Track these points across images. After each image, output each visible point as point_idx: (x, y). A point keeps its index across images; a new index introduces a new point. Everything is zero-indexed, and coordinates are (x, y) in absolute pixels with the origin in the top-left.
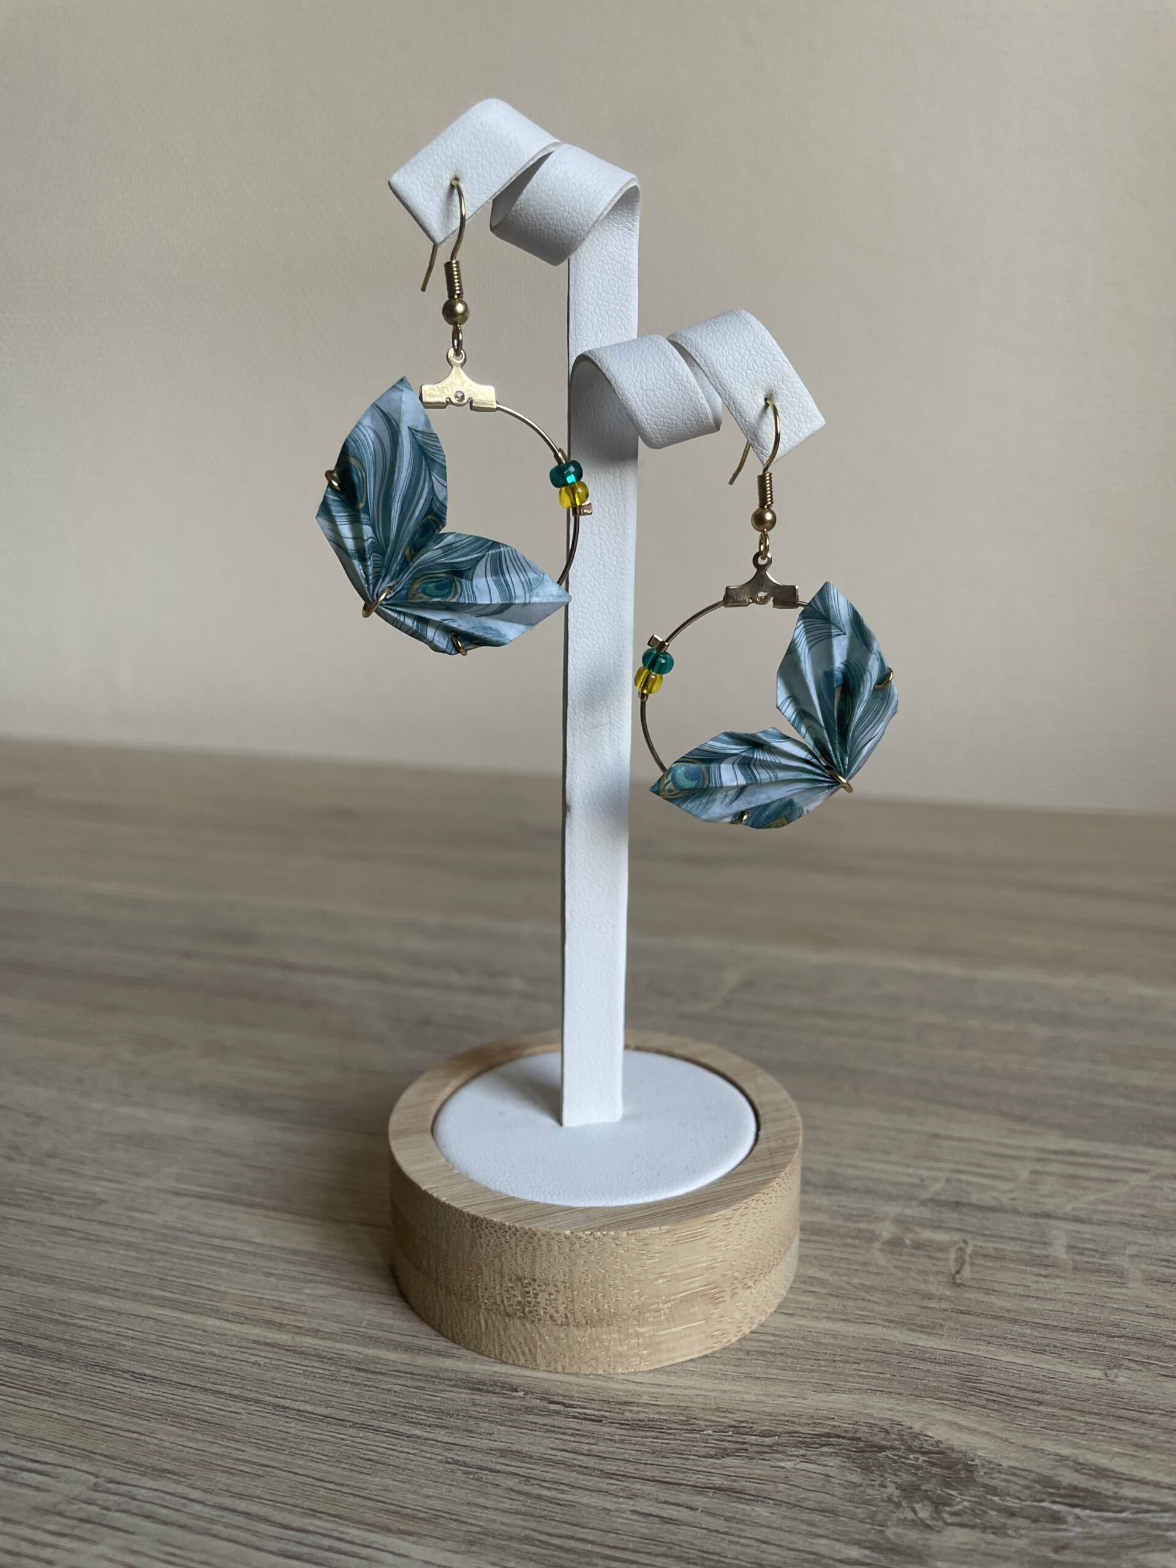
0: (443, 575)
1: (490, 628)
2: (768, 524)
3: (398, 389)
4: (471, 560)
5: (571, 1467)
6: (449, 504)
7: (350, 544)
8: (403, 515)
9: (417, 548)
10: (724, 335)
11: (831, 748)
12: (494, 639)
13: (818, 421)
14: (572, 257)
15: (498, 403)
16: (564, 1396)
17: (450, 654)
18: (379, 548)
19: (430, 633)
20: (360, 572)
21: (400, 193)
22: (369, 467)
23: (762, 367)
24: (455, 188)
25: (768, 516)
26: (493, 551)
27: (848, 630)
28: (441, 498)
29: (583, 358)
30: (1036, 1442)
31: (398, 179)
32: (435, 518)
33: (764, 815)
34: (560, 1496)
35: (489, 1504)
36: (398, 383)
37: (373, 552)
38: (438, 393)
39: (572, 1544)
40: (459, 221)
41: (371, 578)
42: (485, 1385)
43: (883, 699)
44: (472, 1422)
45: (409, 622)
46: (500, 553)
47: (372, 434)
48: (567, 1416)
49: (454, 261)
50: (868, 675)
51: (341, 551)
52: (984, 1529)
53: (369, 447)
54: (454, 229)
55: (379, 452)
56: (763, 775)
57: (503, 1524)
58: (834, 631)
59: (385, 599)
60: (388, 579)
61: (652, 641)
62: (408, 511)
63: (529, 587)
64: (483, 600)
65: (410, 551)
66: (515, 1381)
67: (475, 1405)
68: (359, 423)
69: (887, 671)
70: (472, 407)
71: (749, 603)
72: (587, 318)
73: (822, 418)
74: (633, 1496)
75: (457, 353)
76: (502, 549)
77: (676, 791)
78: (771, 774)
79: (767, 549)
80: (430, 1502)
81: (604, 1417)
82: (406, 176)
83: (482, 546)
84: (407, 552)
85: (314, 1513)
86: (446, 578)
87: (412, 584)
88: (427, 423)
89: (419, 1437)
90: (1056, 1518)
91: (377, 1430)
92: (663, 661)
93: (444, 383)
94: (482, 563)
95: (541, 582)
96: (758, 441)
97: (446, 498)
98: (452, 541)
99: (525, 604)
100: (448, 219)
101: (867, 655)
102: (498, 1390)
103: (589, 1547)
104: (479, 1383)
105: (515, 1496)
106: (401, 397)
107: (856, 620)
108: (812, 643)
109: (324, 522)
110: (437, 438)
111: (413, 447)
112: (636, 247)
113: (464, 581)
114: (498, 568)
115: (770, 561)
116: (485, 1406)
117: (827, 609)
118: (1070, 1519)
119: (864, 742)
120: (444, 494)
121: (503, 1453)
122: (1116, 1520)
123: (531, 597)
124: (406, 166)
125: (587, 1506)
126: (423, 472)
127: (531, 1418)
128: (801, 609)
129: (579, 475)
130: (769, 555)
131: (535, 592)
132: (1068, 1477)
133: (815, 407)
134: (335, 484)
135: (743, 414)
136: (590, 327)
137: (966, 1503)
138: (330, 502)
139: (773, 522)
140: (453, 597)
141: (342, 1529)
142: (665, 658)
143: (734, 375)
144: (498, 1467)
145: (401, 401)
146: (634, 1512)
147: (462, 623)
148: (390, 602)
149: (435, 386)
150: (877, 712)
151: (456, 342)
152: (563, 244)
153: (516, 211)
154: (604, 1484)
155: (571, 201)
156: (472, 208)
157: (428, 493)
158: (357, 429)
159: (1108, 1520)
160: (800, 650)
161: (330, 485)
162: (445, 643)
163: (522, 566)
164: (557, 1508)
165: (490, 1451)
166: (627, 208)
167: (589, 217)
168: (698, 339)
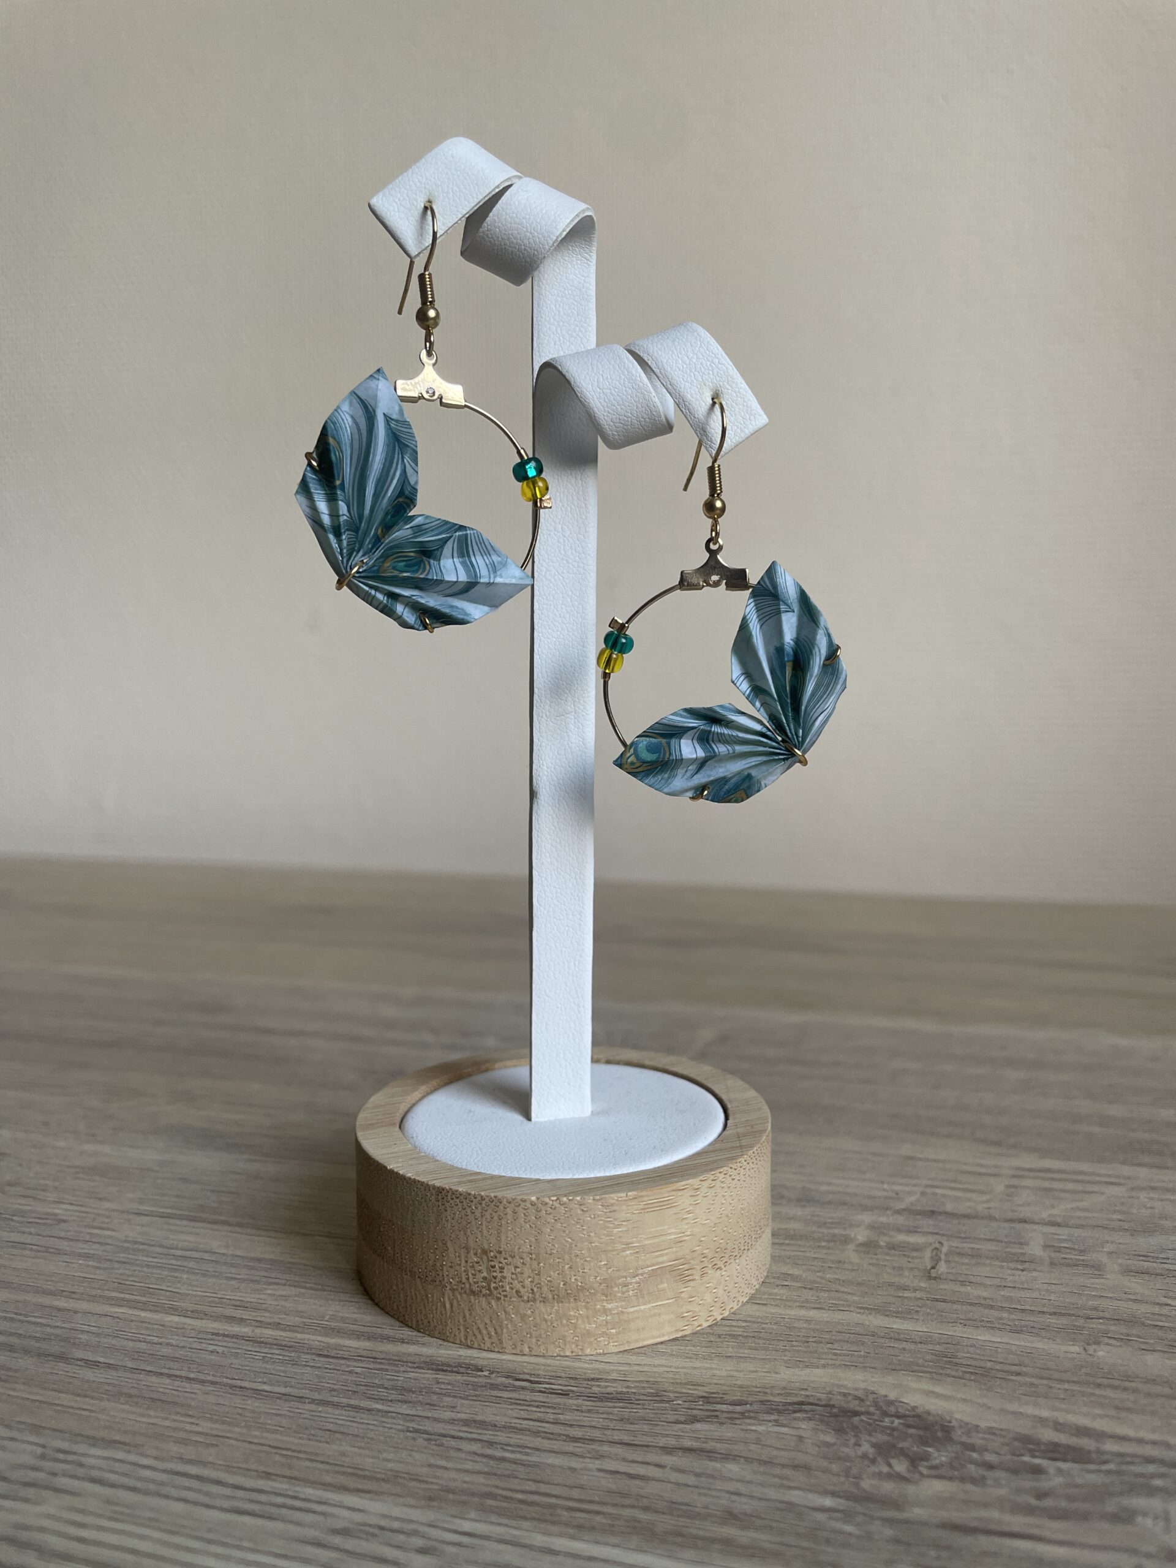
0: (412, 554)
1: (457, 607)
2: (718, 512)
3: (375, 378)
4: (439, 540)
5: (536, 1433)
6: (420, 488)
7: (326, 520)
8: (377, 496)
9: (388, 527)
10: (674, 341)
11: (784, 721)
12: (460, 616)
13: (762, 419)
14: (536, 273)
15: (466, 401)
16: (531, 1375)
17: (418, 630)
18: (354, 527)
20: (335, 545)
21: (378, 213)
22: (346, 450)
23: (708, 369)
24: (428, 209)
25: (718, 504)
26: (460, 533)
27: (796, 607)
28: (412, 483)
29: (547, 366)
30: (1014, 1407)
31: (378, 201)
32: (406, 500)
33: (724, 790)
34: (524, 1458)
35: (449, 1465)
36: (375, 373)
37: (347, 530)
38: (411, 387)
39: (536, 1498)
40: (431, 238)
41: (345, 551)
42: (450, 1366)
43: (833, 674)
44: (435, 1397)
45: (380, 596)
46: (466, 535)
47: (350, 420)
48: (533, 1391)
49: (427, 273)
50: (817, 649)
51: (317, 526)
52: (962, 1480)
53: (347, 430)
54: (427, 245)
55: (356, 436)
56: (721, 749)
57: (465, 1482)
58: (783, 607)
59: (357, 572)
60: (361, 553)
61: (613, 622)
63: (494, 569)
64: (450, 577)
65: (382, 531)
66: (480, 1363)
67: (438, 1383)
68: (338, 407)
69: (836, 647)
70: (441, 403)
71: (703, 586)
72: (550, 337)
73: (765, 417)
74: (600, 1457)
75: (429, 354)
76: (468, 532)
77: (638, 765)
79: (717, 534)
80: (390, 1465)
81: (573, 1391)
82: (384, 199)
83: (450, 528)
84: (380, 531)
85: (267, 1475)
86: (415, 558)
87: (384, 562)
88: (401, 412)
89: (379, 1411)
90: (1037, 1471)
91: (336, 1405)
92: (624, 641)
93: (416, 380)
94: (449, 544)
95: (504, 565)
96: (707, 436)
97: (416, 483)
98: (422, 522)
99: (489, 584)
100: (421, 236)
101: (815, 630)
102: (462, 1370)
103: (553, 1501)
104: (443, 1365)
105: (478, 1459)
106: (377, 386)
107: (804, 599)
108: (763, 621)
109: (302, 499)
110: (410, 425)
111: (387, 435)
112: (593, 276)
113: (432, 561)
114: (464, 550)
115: (721, 548)
116: (449, 1384)
117: (775, 586)
118: (1052, 1471)
119: (814, 718)
120: (415, 479)
121: (466, 1423)
122: (1099, 1471)
123: (495, 577)
124: (385, 190)
125: (553, 1466)
126: (396, 456)
127: (495, 1393)
128: (751, 590)
129: (540, 470)
130: (720, 540)
131: (498, 573)
132: (1048, 1435)
133: (758, 406)
134: (315, 463)
135: (692, 411)
136: (552, 345)
137: (943, 1459)
138: (309, 480)
139: (723, 509)
140: (421, 574)
141: (297, 1489)
142: (625, 638)
143: (683, 376)
144: (461, 1434)
145: (377, 390)
146: (600, 1470)
147: (430, 600)
148: (362, 575)
149: (409, 382)
150: (828, 685)
151: (428, 344)
152: (526, 261)
153: (483, 232)
154: (570, 1447)
155: (532, 223)
156: (443, 227)
157: (401, 475)
158: (336, 413)
159: (1093, 1472)
160: (751, 625)
161: (310, 465)
162: (414, 619)
163: (487, 549)
164: (521, 1469)
165: (452, 1421)
166: (585, 240)
167: (549, 237)
168: (650, 345)
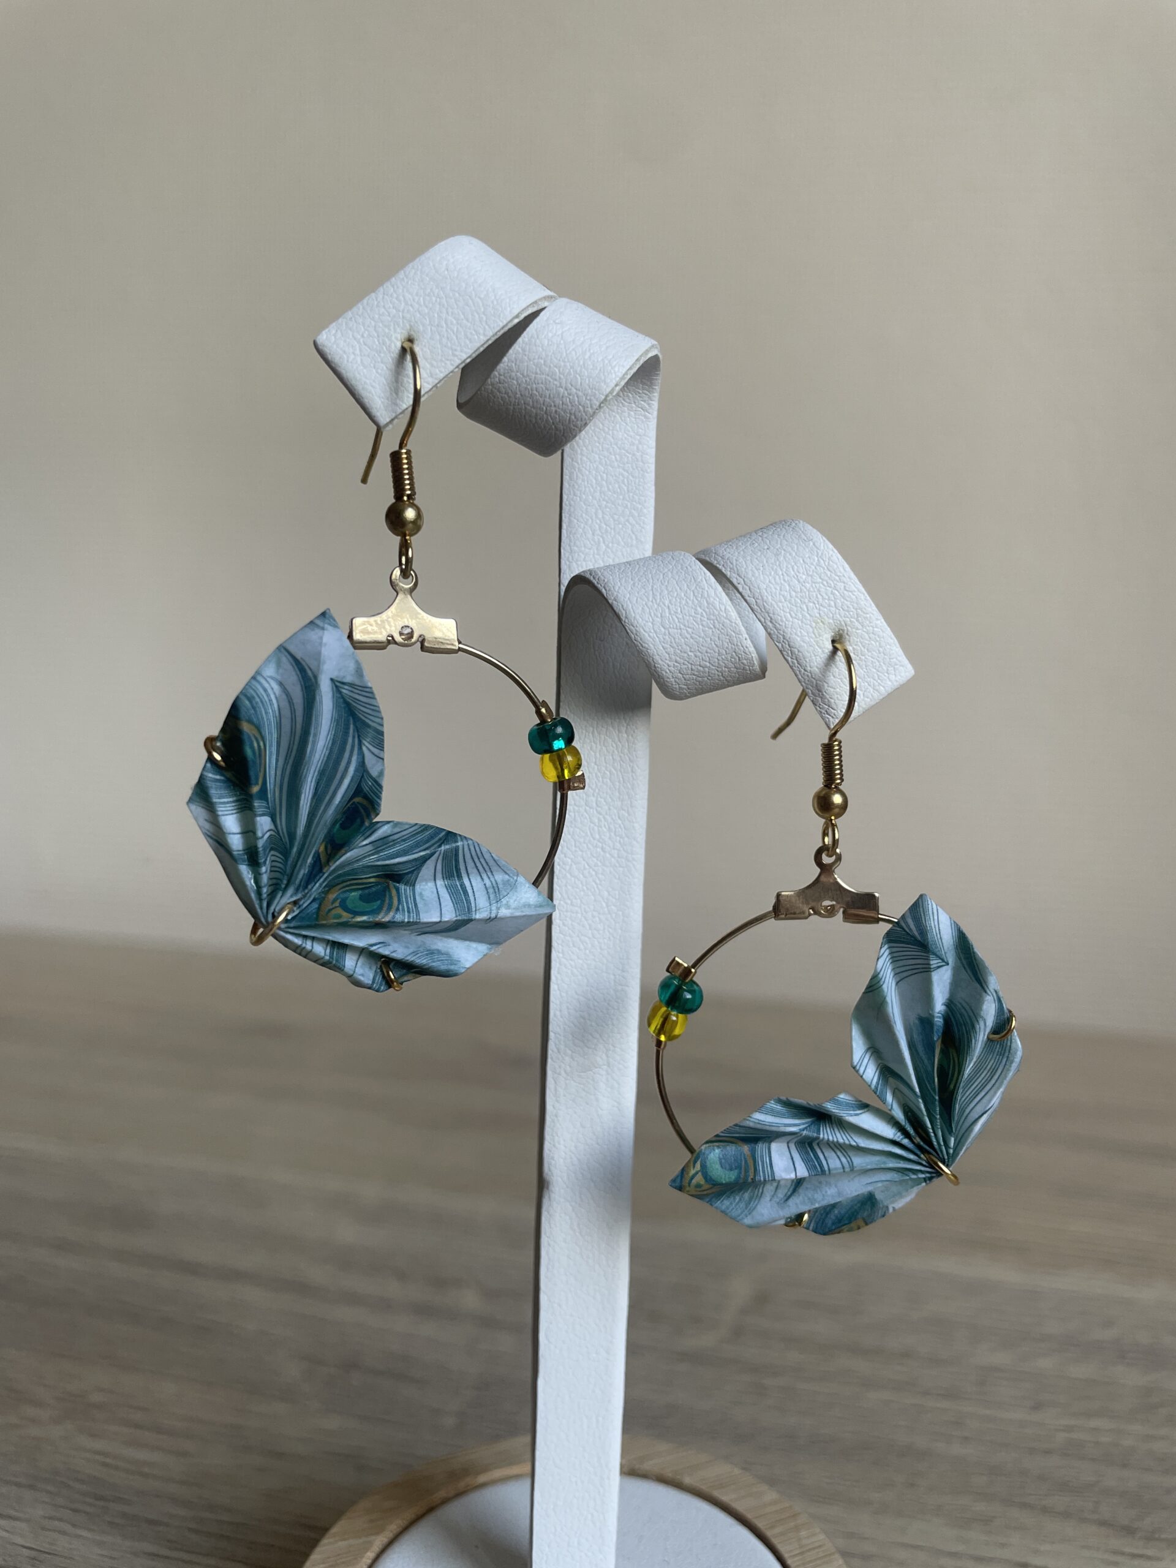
0: (372, 880)
1: (439, 952)
2: (836, 810)
3: (318, 626)
4: (415, 860)
6: (385, 783)
7: (236, 842)
9: (335, 846)
10: (777, 555)
12: (443, 967)
13: (905, 671)
14: (567, 449)
15: (460, 643)
17: (378, 991)
18: (281, 844)
19: (350, 962)
20: (250, 882)
21: (330, 357)
22: (270, 733)
23: (829, 599)
24: (407, 353)
25: (837, 799)
26: (447, 847)
27: (951, 958)
28: (374, 773)
29: (580, 580)
31: (329, 338)
32: (365, 802)
33: (832, 1216)
36: (318, 617)
37: (272, 849)
38: (375, 628)
40: (412, 396)
41: (265, 890)
45: (319, 949)
46: (457, 849)
47: (276, 687)
49: (404, 451)
51: (221, 850)
53: (272, 704)
54: (405, 406)
55: (287, 713)
56: (833, 1161)
58: (934, 962)
59: (286, 920)
60: (290, 891)
61: (673, 965)
62: (325, 793)
63: (496, 893)
64: (430, 916)
65: (326, 848)
68: (258, 673)
70: (423, 648)
71: (810, 915)
72: (586, 523)
73: (910, 667)
75: (405, 574)
76: (460, 844)
77: (707, 1186)
78: (843, 1160)
79: (835, 843)
82: (339, 334)
83: (431, 837)
84: (322, 849)
86: (377, 884)
87: (327, 893)
88: (359, 671)
92: (689, 996)
93: (384, 616)
94: (430, 863)
95: (512, 886)
96: (823, 697)
97: (381, 774)
98: (389, 832)
99: (489, 920)
100: (397, 394)
106: (321, 638)
107: (963, 945)
108: (900, 977)
109: (200, 811)
110: (372, 693)
111: (336, 706)
112: (653, 434)
113: (402, 887)
114: (452, 869)
115: (839, 858)
117: (923, 931)
119: (974, 1115)
120: (380, 768)
123: (498, 909)
124: (340, 320)
126: (350, 740)
128: (885, 927)
129: (569, 739)
130: (838, 851)
131: (504, 901)
133: (901, 652)
134: (218, 757)
135: (803, 662)
136: (590, 535)
138: (209, 784)
139: (844, 806)
140: (387, 914)
142: (690, 992)
143: (791, 610)
145: (321, 644)
147: (398, 948)
149: (372, 619)
150: (993, 1072)
151: (404, 559)
152: (556, 429)
153: (492, 384)
155: (569, 373)
156: (430, 380)
157: (356, 770)
158: (254, 682)
160: (885, 987)
161: (211, 759)
162: (371, 976)
166: (643, 384)
167: (595, 395)
168: (741, 560)
